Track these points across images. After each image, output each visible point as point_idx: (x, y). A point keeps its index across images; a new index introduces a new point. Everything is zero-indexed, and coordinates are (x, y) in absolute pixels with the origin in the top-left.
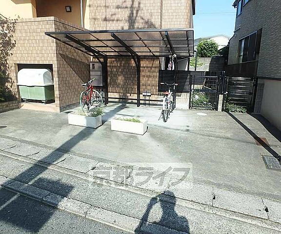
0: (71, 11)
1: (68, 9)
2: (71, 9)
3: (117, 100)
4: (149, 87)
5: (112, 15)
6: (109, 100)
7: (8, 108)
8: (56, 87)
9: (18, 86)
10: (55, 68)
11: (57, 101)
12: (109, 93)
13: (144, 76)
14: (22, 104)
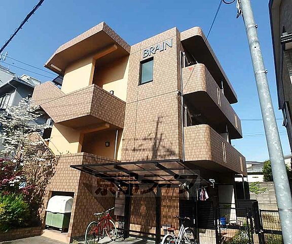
0: (109, 146)
1: (107, 144)
2: (109, 144)
3: (137, 234)
4: (170, 220)
5: (139, 146)
6: (130, 233)
7: (30, 234)
8: (73, 214)
9: (46, 212)
10: (75, 196)
11: (70, 231)
12: (131, 224)
13: (165, 206)
14: (44, 231)
